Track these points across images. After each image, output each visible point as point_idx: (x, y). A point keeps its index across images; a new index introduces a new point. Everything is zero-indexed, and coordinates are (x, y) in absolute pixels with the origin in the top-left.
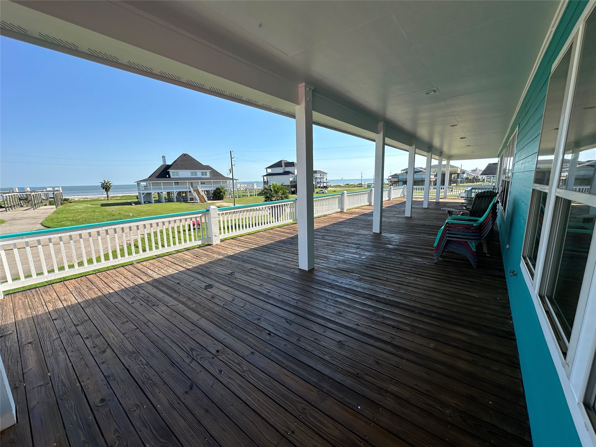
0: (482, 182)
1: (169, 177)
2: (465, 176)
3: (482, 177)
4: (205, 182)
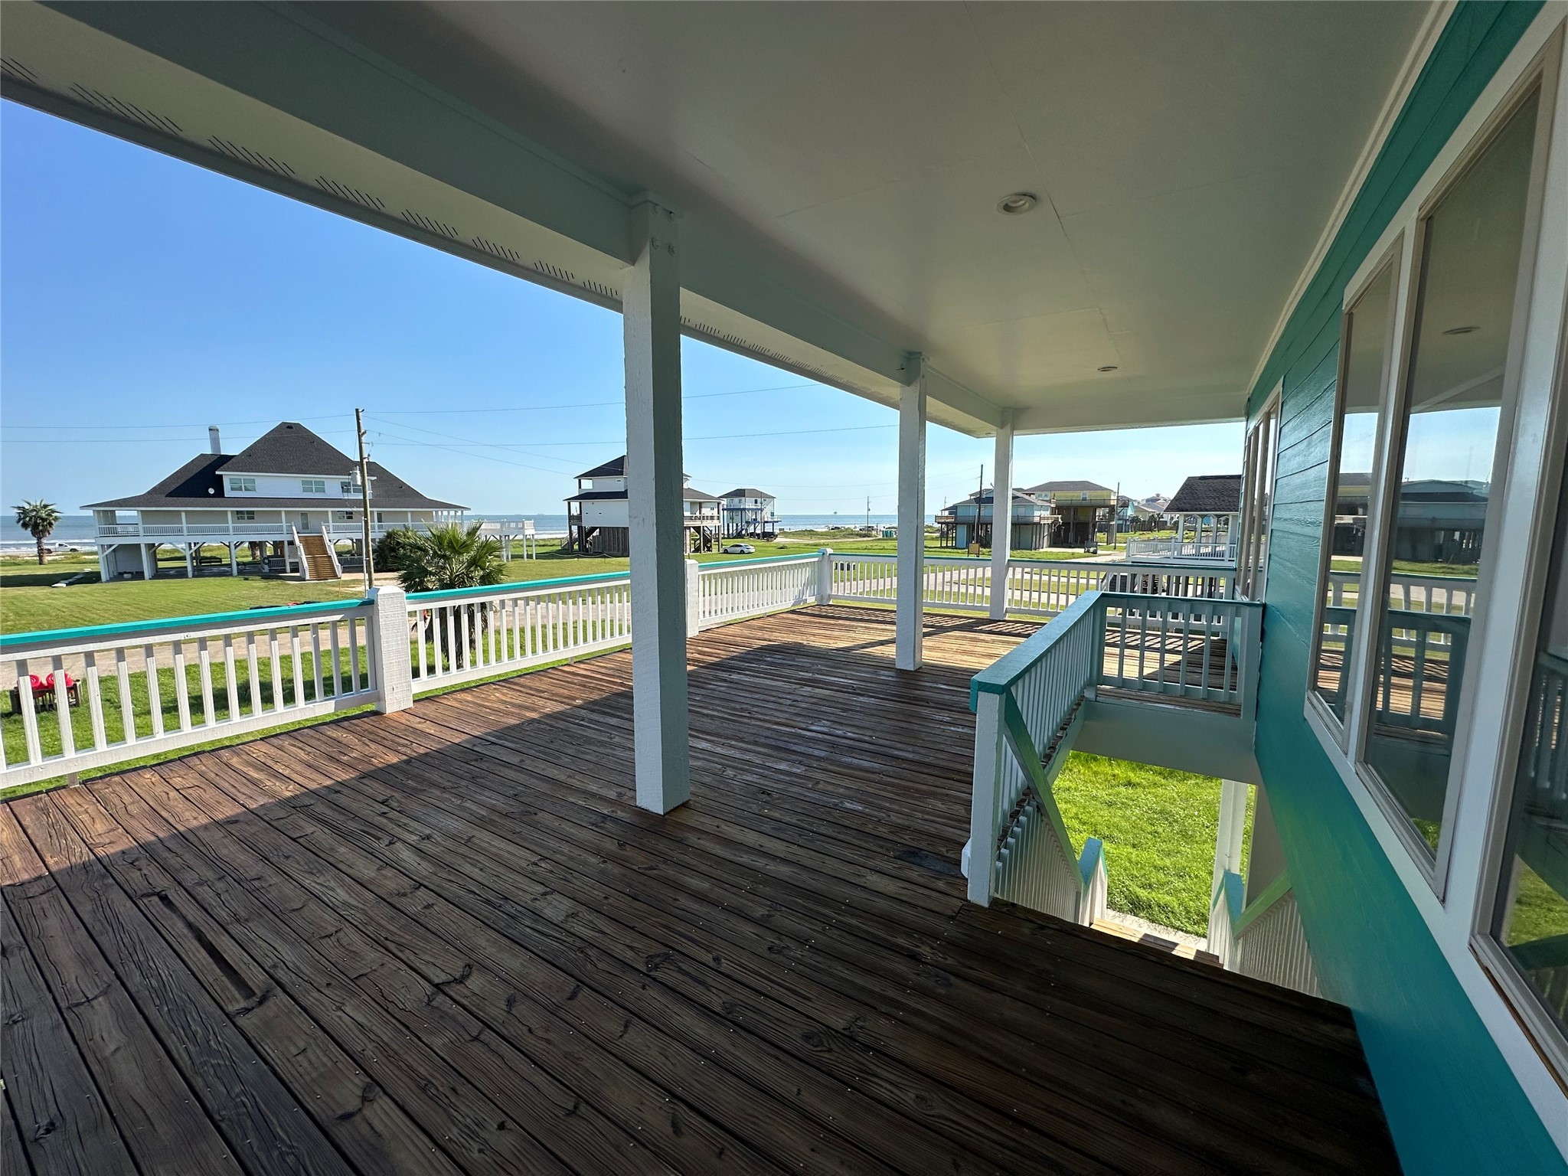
0: (1171, 529)
1: (220, 493)
2: (1130, 512)
3: (1172, 518)
4: (351, 513)
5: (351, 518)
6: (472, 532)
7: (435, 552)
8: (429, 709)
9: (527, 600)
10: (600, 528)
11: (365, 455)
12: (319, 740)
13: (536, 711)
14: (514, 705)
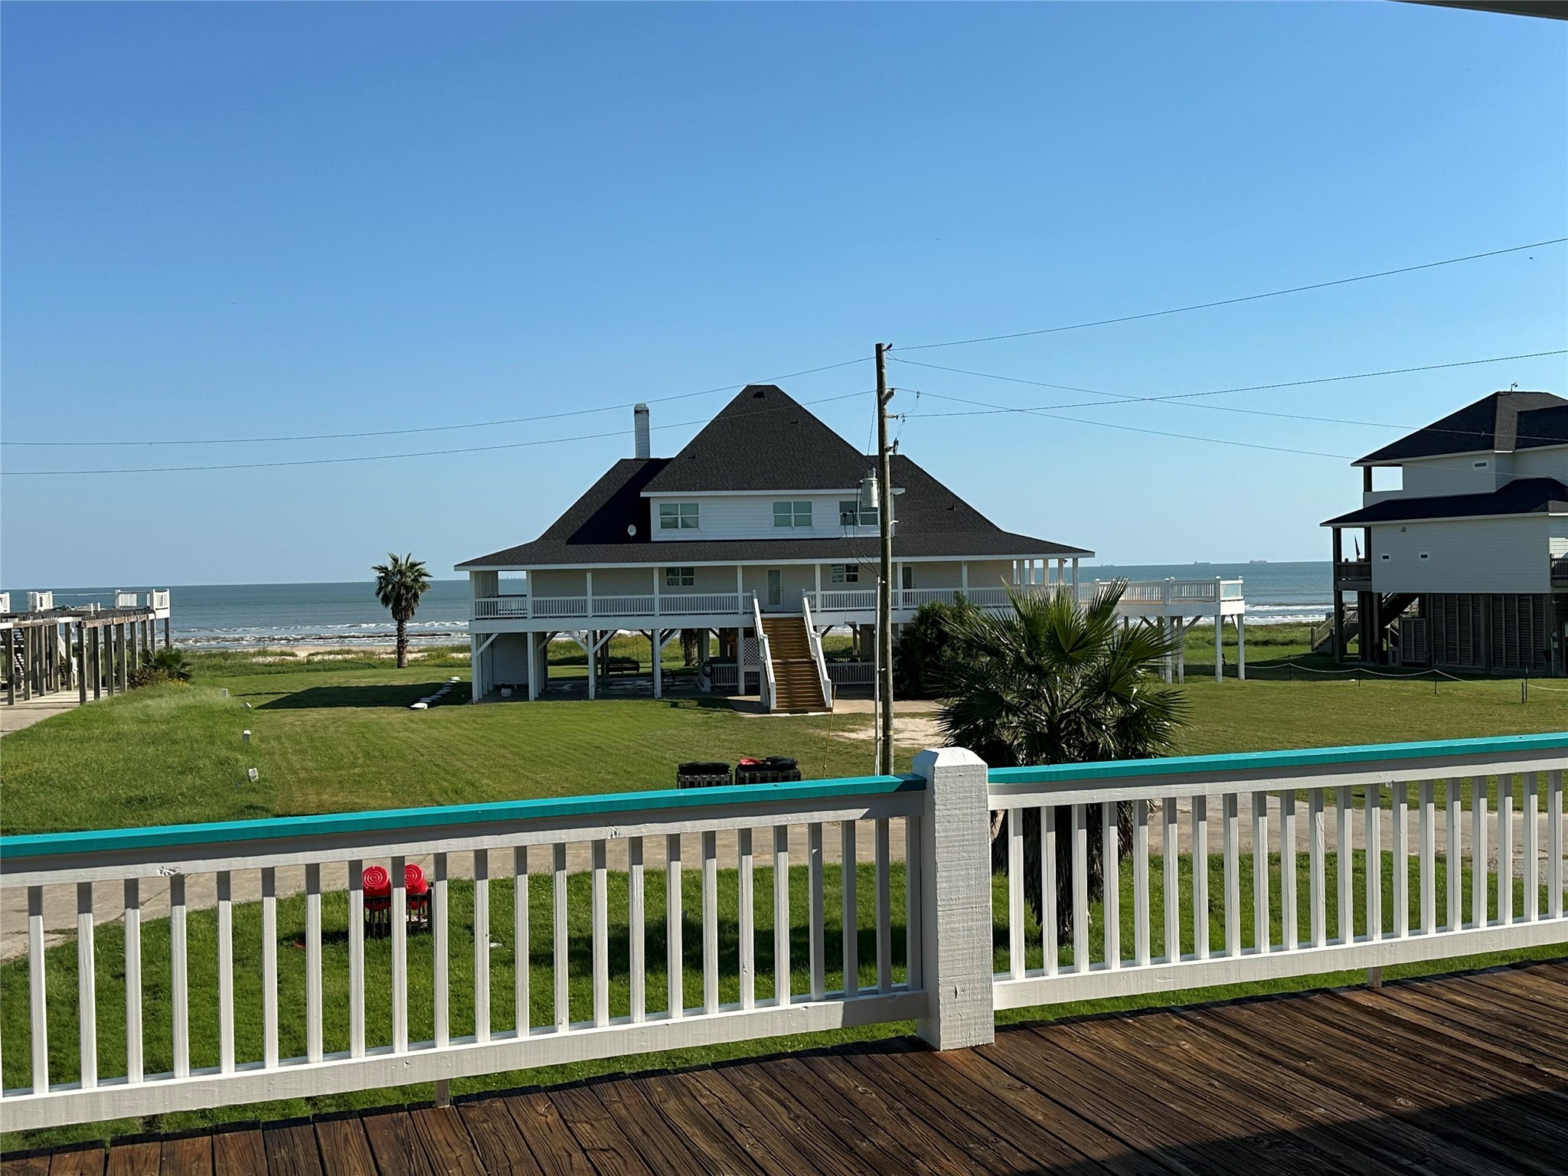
4: (855, 568)
5: (855, 579)
6: (1103, 610)
7: (1019, 659)
8: (1028, 1054)
9: (1289, 798)
10: (1422, 596)
11: (890, 443)
12: (813, 1089)
13: (1289, 1110)
14: (1231, 1083)
